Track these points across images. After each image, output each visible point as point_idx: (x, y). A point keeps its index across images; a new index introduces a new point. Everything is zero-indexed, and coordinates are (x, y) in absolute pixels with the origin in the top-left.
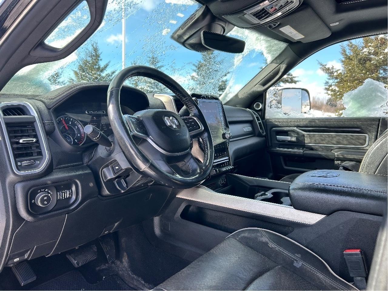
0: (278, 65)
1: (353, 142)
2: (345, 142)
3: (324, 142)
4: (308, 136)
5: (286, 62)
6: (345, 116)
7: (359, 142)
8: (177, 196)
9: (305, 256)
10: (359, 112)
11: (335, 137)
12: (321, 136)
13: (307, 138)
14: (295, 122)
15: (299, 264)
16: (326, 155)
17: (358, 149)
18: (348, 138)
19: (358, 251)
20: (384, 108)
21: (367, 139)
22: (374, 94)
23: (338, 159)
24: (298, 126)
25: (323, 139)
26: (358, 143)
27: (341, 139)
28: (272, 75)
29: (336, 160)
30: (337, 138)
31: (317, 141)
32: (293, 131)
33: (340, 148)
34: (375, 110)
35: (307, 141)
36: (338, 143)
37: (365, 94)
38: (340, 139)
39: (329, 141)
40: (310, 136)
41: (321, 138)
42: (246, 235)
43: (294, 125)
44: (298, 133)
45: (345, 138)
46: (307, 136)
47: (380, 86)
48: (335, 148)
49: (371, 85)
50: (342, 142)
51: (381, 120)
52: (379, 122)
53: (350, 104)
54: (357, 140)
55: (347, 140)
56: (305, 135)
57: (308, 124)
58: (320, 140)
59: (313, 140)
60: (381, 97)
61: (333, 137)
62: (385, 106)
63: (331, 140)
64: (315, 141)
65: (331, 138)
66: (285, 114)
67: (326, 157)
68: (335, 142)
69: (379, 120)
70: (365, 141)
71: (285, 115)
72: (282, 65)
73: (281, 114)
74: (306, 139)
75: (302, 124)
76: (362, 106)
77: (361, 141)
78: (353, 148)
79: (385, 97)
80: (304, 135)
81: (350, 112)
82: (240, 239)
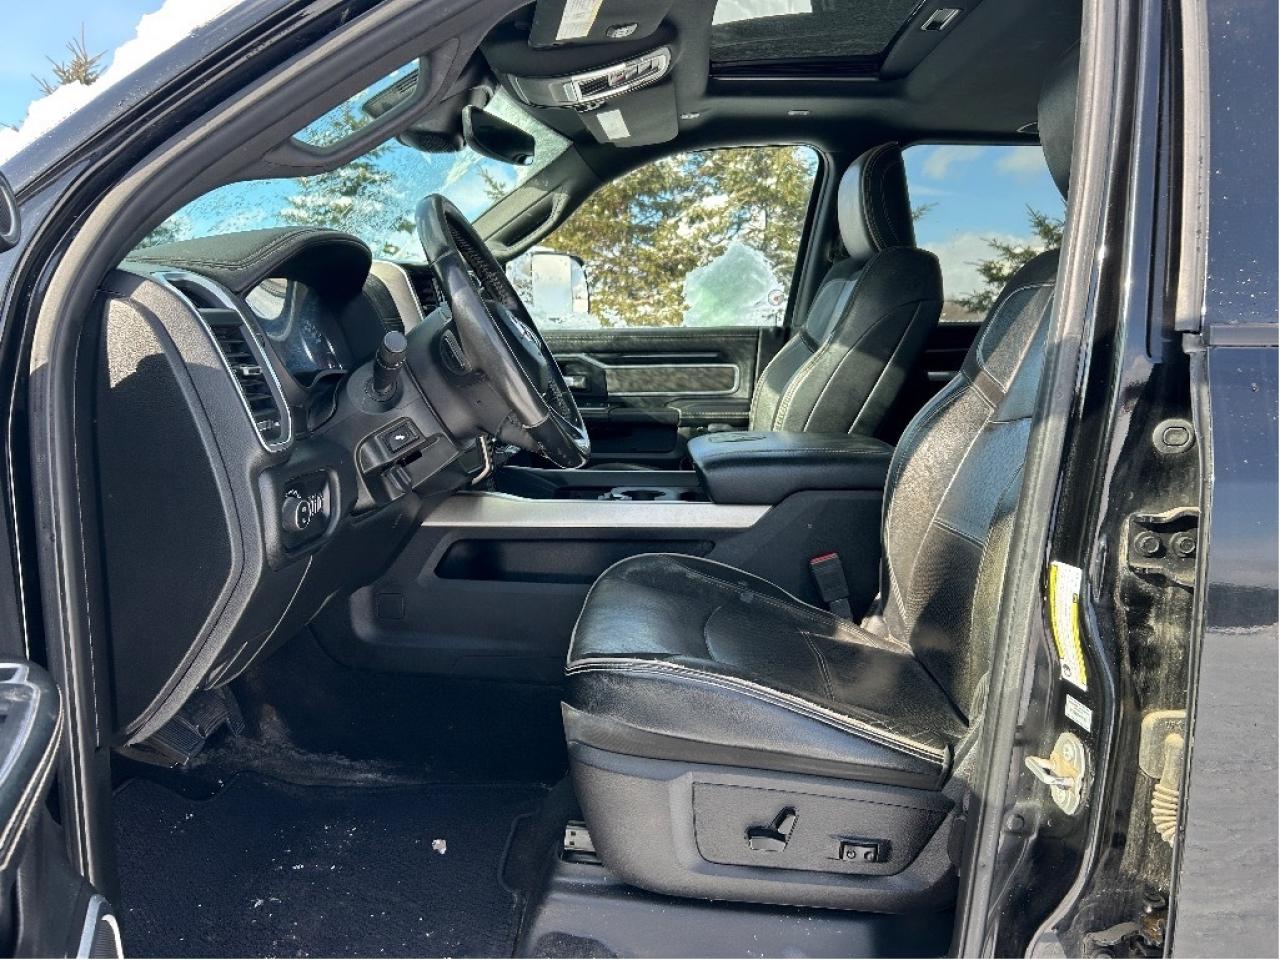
0: (545, 192)
1: (711, 382)
2: (695, 385)
3: (651, 387)
4: (614, 373)
5: (568, 186)
6: (688, 326)
7: (721, 383)
8: (424, 524)
9: (754, 585)
10: (717, 315)
11: (673, 374)
12: (643, 372)
13: (612, 378)
14: (582, 339)
15: (748, 597)
16: (660, 417)
17: (720, 397)
18: (701, 375)
19: (834, 556)
20: (764, 307)
21: (737, 375)
22: (744, 277)
23: (686, 423)
24: (590, 351)
25: (648, 378)
26: (721, 386)
27: (686, 376)
28: (528, 218)
29: (681, 426)
30: (679, 375)
31: (635, 386)
32: (580, 363)
33: (683, 398)
34: (747, 310)
35: (613, 386)
36: (682, 387)
37: (727, 276)
38: (683, 378)
39: (659, 385)
40: (618, 375)
41: (644, 377)
42: (637, 568)
43: (579, 348)
44: (590, 367)
45: (694, 375)
46: (611, 375)
47: (757, 259)
48: (673, 399)
49: (739, 256)
50: (687, 384)
51: (761, 334)
52: (758, 337)
53: (699, 297)
54: (718, 379)
55: (699, 379)
56: (608, 372)
57: (614, 345)
58: (640, 382)
59: (626, 385)
60: (757, 281)
61: (668, 375)
62: (764, 303)
63: (666, 381)
64: (631, 384)
65: (664, 377)
66: (554, 320)
67: (661, 421)
68: (673, 386)
69: (758, 332)
70: (733, 378)
71: (552, 322)
72: (556, 195)
73: (541, 318)
74: (608, 380)
75: (597, 343)
76: (722, 304)
77: (725, 381)
78: (710, 397)
79: (764, 283)
80: (603, 372)
81: (698, 316)
82: (628, 576)
